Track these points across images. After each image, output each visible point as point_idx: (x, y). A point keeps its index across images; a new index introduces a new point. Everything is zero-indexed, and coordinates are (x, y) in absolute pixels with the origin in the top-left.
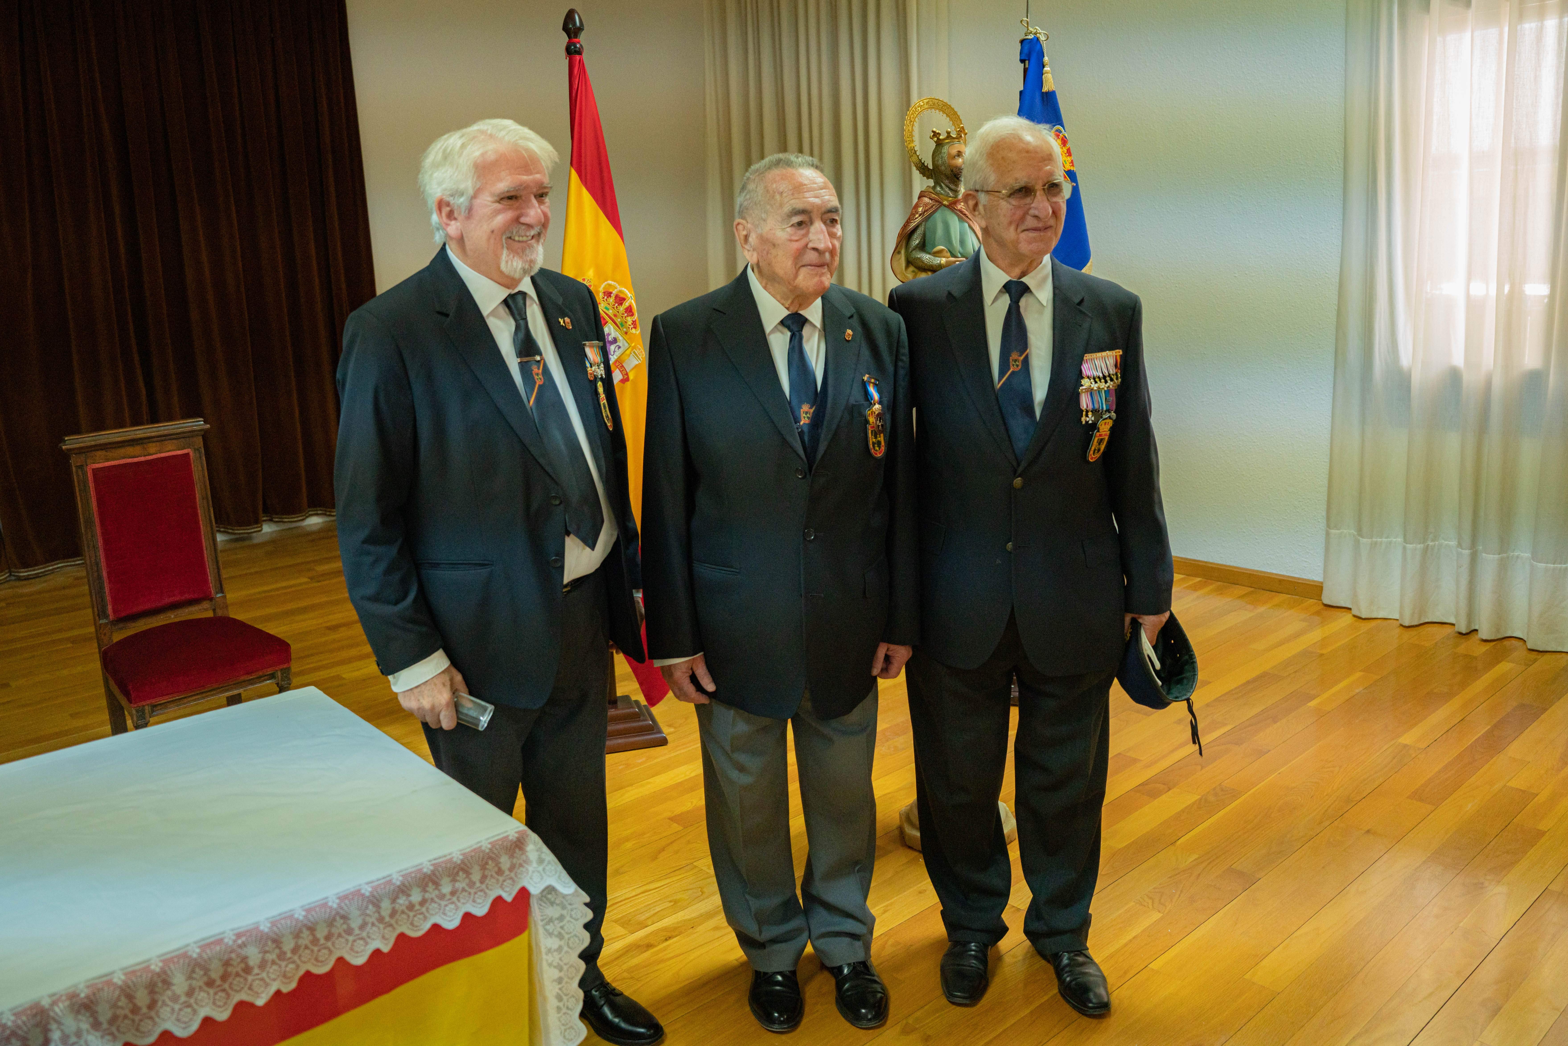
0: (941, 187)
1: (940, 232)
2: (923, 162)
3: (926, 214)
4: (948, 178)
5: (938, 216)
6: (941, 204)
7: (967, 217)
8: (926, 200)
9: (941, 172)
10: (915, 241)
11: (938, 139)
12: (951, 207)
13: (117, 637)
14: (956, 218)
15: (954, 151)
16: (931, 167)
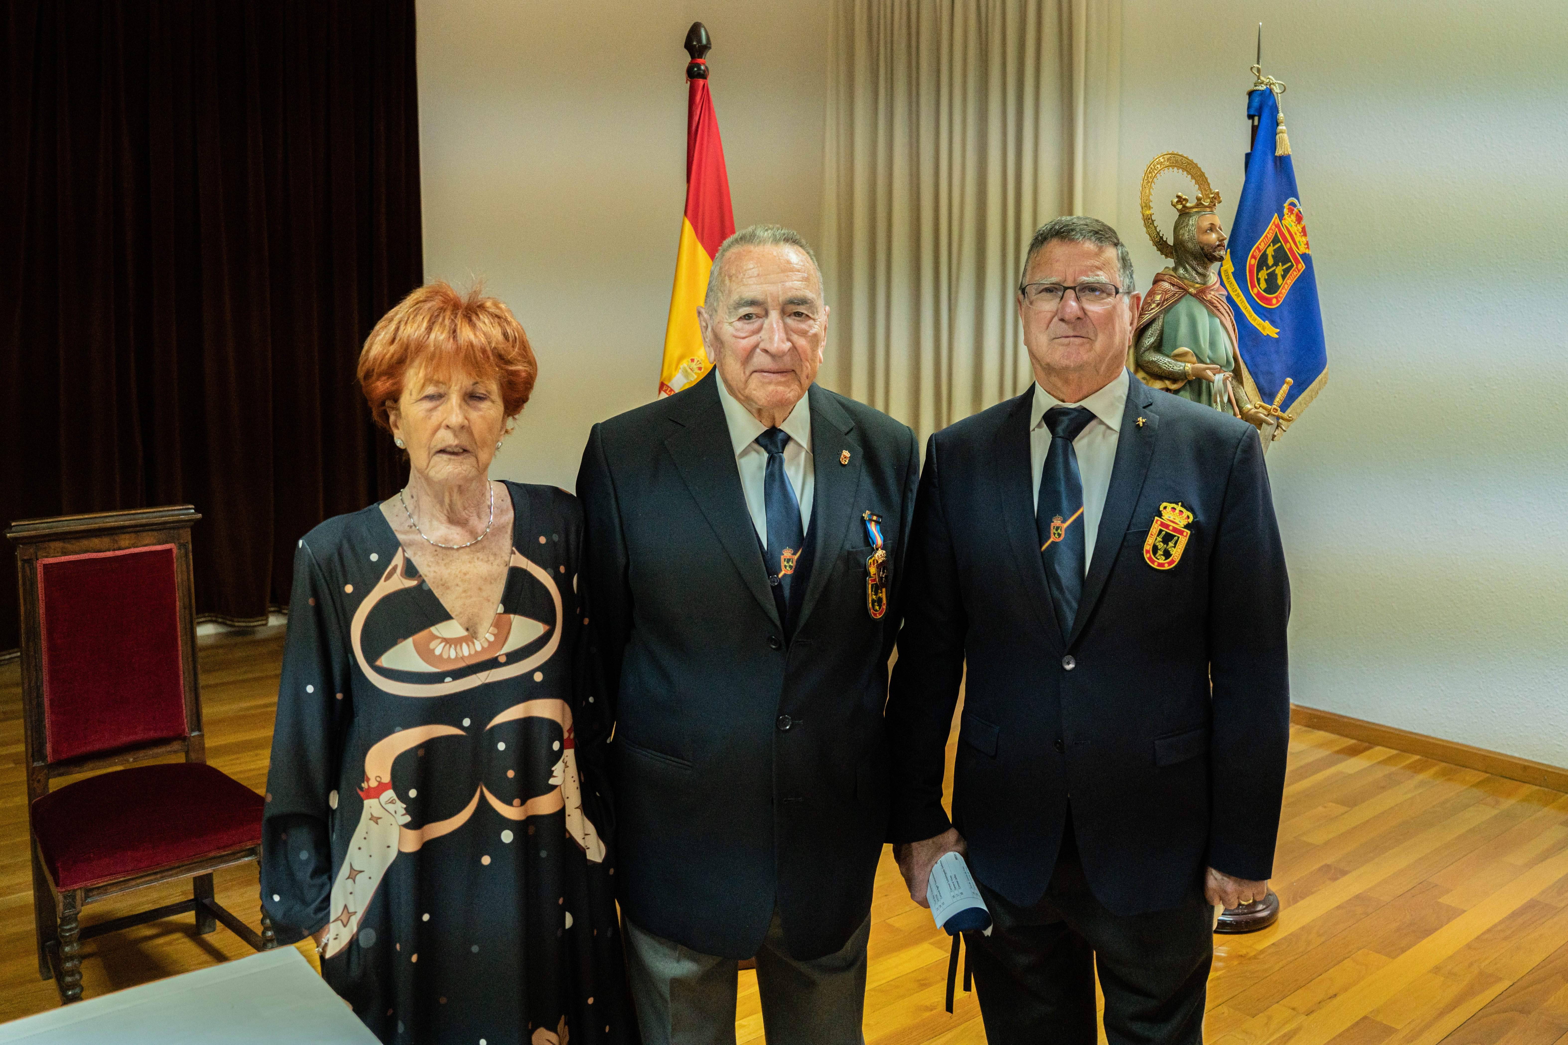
0: (1186, 270)
1: (1184, 329)
2: (1161, 235)
3: (1166, 305)
4: (1195, 258)
5: (1182, 308)
6: (1186, 292)
7: (1218, 310)
8: (1166, 285)
9: (1186, 250)
10: (1149, 340)
11: (1184, 206)
12: (1200, 296)
13: (56, 784)
14: (1205, 312)
15: (1206, 224)
16: (1171, 242)
